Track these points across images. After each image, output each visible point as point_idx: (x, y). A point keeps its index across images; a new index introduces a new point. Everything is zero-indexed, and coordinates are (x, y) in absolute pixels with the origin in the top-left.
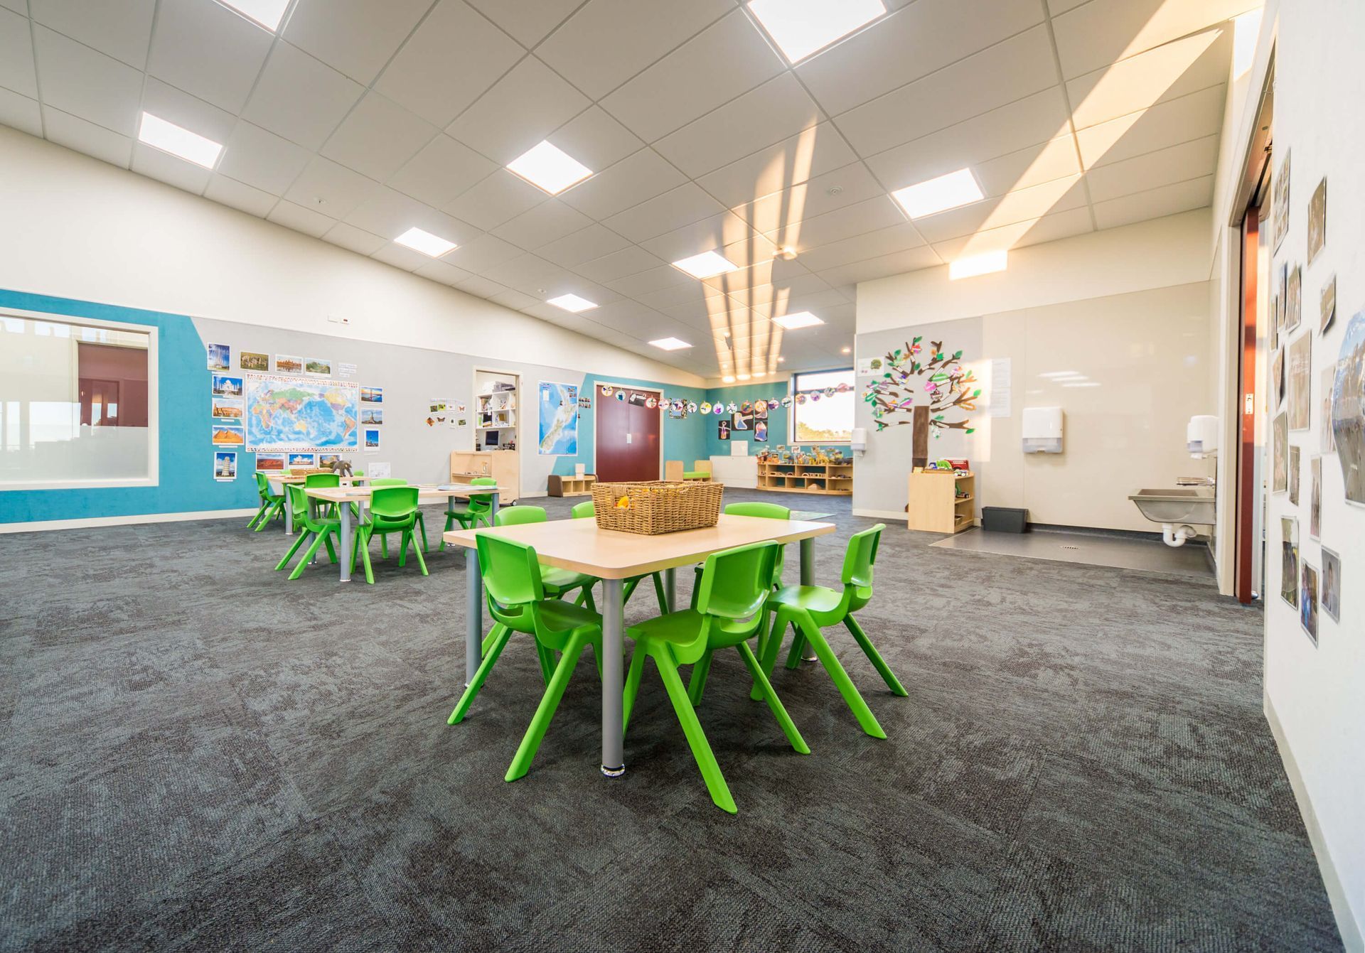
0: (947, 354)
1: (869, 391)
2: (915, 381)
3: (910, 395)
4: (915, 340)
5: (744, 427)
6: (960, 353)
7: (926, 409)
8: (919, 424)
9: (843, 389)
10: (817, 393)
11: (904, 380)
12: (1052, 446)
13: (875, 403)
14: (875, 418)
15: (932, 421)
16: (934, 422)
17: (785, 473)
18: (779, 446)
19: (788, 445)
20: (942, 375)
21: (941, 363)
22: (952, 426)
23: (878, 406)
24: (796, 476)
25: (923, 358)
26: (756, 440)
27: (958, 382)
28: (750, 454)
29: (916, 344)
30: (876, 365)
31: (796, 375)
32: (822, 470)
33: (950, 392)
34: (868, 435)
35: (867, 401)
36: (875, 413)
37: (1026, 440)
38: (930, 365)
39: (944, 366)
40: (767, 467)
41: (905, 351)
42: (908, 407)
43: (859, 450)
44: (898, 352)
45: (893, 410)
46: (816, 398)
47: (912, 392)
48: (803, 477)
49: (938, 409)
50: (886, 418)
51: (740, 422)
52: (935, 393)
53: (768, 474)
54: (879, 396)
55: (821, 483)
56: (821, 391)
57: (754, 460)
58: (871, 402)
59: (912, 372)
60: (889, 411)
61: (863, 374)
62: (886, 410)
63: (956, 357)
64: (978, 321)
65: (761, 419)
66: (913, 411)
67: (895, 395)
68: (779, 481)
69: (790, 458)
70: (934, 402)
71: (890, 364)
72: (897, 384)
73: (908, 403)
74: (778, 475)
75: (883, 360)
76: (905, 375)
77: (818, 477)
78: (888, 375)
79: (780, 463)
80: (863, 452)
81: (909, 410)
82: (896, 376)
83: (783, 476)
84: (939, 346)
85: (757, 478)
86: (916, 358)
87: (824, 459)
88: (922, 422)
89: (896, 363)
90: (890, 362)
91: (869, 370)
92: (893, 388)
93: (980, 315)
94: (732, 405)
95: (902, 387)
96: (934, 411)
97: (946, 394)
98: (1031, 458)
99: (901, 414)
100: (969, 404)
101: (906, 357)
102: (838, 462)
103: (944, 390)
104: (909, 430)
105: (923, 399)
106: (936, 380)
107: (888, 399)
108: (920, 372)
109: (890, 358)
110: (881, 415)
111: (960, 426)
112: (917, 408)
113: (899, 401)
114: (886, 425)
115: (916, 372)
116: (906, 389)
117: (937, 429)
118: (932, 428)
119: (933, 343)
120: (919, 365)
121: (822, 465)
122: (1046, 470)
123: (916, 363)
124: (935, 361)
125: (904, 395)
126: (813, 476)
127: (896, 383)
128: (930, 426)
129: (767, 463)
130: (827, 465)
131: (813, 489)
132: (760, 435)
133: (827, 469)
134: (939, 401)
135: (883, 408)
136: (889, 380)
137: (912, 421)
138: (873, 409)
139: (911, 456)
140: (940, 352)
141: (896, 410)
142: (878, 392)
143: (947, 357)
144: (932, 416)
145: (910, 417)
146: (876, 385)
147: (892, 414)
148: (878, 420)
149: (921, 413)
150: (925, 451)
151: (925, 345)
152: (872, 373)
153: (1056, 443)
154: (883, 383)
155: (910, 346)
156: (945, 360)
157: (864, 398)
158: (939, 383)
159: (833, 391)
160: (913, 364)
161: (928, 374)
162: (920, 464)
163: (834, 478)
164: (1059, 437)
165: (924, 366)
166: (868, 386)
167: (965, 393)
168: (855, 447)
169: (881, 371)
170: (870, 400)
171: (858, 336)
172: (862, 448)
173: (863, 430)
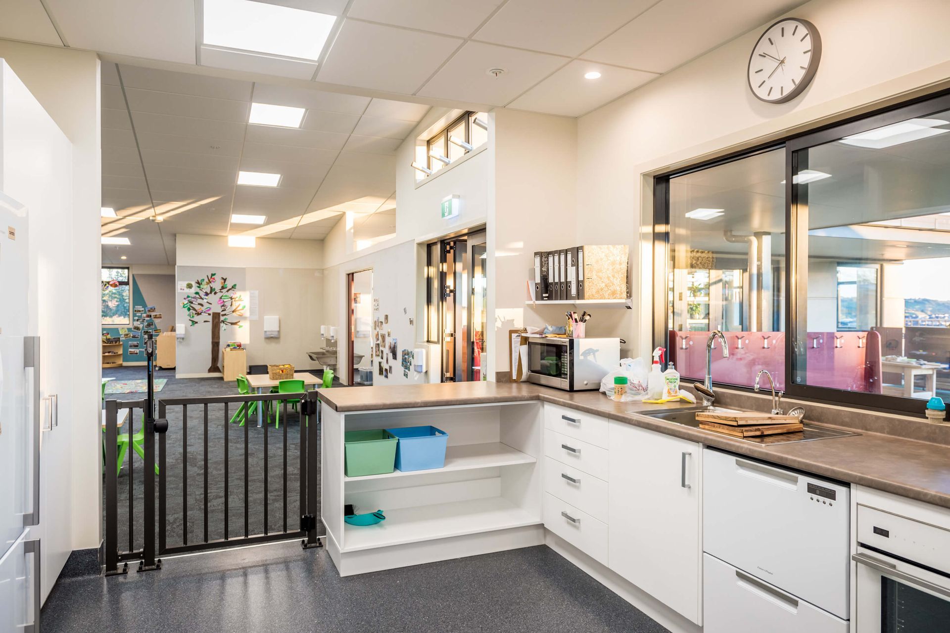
0: (229, 285)
1: (186, 302)
2: (212, 298)
3: (210, 306)
4: (213, 275)
6: (235, 285)
7: (219, 313)
8: (215, 322)
11: (206, 297)
12: (275, 334)
13: (189, 309)
14: (190, 318)
15: (222, 321)
16: (223, 322)
20: (226, 296)
21: (226, 290)
22: (231, 324)
23: (191, 311)
25: (217, 285)
27: (234, 301)
29: (213, 277)
30: (190, 286)
33: (231, 306)
34: (186, 328)
35: (184, 307)
36: (189, 315)
37: (266, 332)
38: (221, 290)
39: (228, 291)
41: (206, 280)
42: (209, 312)
43: (180, 338)
44: (203, 280)
45: (201, 314)
47: (211, 304)
49: (225, 315)
50: (196, 318)
52: (223, 306)
54: (192, 305)
58: (186, 309)
59: (211, 293)
60: (198, 314)
61: (182, 291)
62: (196, 314)
63: (233, 287)
64: (244, 269)
66: (212, 315)
67: (202, 305)
70: (223, 311)
71: (198, 287)
72: (203, 299)
73: (209, 310)
75: (193, 283)
76: (207, 294)
78: (197, 293)
80: (183, 339)
81: (209, 314)
82: (202, 294)
84: (225, 280)
86: (213, 285)
88: (217, 321)
89: (201, 286)
90: (198, 285)
91: (185, 289)
92: (200, 301)
93: (244, 267)
95: (205, 300)
96: (223, 315)
97: (229, 306)
98: (267, 340)
99: (205, 317)
100: (240, 313)
101: (208, 284)
103: (228, 304)
104: (209, 325)
105: (217, 309)
106: (223, 299)
107: (197, 307)
108: (215, 293)
109: (198, 283)
110: (193, 317)
111: (235, 324)
112: (214, 314)
113: (203, 309)
114: (197, 323)
115: (213, 293)
116: (207, 302)
117: (224, 325)
118: (222, 325)
119: (222, 278)
120: (215, 289)
122: (273, 346)
123: (213, 288)
124: (223, 288)
125: (206, 306)
127: (201, 298)
134: (225, 310)
135: (194, 312)
136: (197, 296)
137: (211, 320)
138: (188, 313)
139: (211, 340)
140: (226, 283)
141: (202, 314)
142: (192, 303)
143: (229, 287)
144: (222, 318)
145: (210, 318)
146: (190, 298)
147: (200, 316)
148: (192, 319)
149: (216, 316)
150: (219, 337)
151: (218, 278)
152: (187, 291)
153: (277, 333)
154: (194, 298)
155: (210, 278)
156: (228, 289)
157: (182, 305)
158: (225, 300)
159: (108, 285)
160: (211, 288)
161: (219, 295)
162: (216, 345)
163: (107, 354)
164: (278, 330)
165: (217, 290)
166: (185, 299)
167: (239, 306)
168: (178, 336)
169: (193, 291)
170: (186, 307)
171: (177, 266)
172: (183, 336)
173: (183, 325)
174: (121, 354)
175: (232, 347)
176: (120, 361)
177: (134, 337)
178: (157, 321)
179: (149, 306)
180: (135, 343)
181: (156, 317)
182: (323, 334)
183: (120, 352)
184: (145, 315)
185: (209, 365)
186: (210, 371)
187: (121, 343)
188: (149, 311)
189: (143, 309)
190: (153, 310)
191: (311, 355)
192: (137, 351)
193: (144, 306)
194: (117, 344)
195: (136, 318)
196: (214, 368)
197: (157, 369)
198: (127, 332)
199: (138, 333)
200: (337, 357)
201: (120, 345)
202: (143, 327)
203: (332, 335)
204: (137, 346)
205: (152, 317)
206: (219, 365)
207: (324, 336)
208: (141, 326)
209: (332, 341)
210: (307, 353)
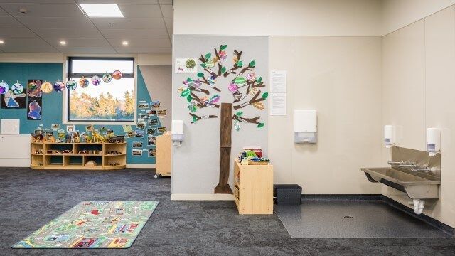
0: (245, 62)
1: (186, 88)
2: (221, 82)
3: (217, 93)
4: (222, 47)
5: (16, 105)
6: (253, 62)
7: (230, 105)
8: (225, 118)
9: (119, 76)
10: (97, 78)
11: (213, 81)
12: (310, 138)
13: (190, 99)
14: (190, 111)
15: (235, 116)
16: (236, 117)
17: (62, 151)
18: (54, 125)
19: (63, 124)
20: (241, 79)
21: (241, 69)
22: (249, 121)
23: (193, 101)
24: (74, 154)
25: (228, 63)
26: (29, 119)
27: (253, 86)
28: (22, 132)
29: (223, 51)
30: (191, 64)
31: (70, 59)
32: (99, 147)
33: (247, 93)
34: (185, 126)
35: (183, 95)
36: (190, 107)
37: (297, 133)
38: (233, 69)
39: (243, 72)
40: (44, 146)
41: (213, 56)
42: (217, 103)
43: (177, 141)
44: (209, 56)
45: (205, 105)
46: (96, 83)
47: (220, 91)
48: (80, 154)
49: (239, 107)
50: (199, 112)
51: (11, 99)
52: (236, 93)
53: (44, 152)
54: (193, 92)
55: (97, 160)
56: (100, 76)
57: (28, 138)
58: (186, 97)
59: (219, 74)
60: (202, 105)
61: (180, 72)
62: (199, 105)
63: (251, 65)
64: (265, 38)
65: (35, 98)
66: (220, 107)
67: (207, 92)
68: (53, 160)
69: (68, 137)
70: (236, 101)
71: (202, 65)
72: (208, 83)
73: (216, 100)
74: (55, 153)
75: (196, 60)
76: (214, 76)
77: (94, 154)
78: (201, 75)
79: (57, 142)
80: (181, 142)
81: (217, 106)
82: (207, 76)
83: (59, 154)
84: (239, 54)
85: (29, 156)
86: (224, 63)
87: (101, 138)
88: (227, 116)
89: (207, 65)
90: (202, 63)
91: (185, 68)
92: (204, 86)
93: (265, 35)
94: (17, 85)
95: (212, 85)
96: (236, 108)
97: (244, 95)
98: (299, 147)
99: (210, 110)
100: (260, 104)
101: (215, 61)
102: (112, 140)
103: (243, 90)
104: (218, 122)
105: (227, 97)
106: (237, 83)
107: (201, 95)
108: (226, 75)
109: (202, 59)
110: (195, 109)
111: (254, 121)
112: (224, 105)
113: (209, 98)
114: (200, 118)
115: (223, 74)
116: (214, 88)
117: (238, 123)
118: (234, 122)
119: (235, 51)
120: (225, 69)
121: (98, 143)
122: (306, 155)
123: (223, 67)
124: (236, 67)
125: (213, 93)
126: (89, 153)
127: (207, 82)
128: (233, 121)
129: (44, 142)
130: (104, 143)
131: (91, 166)
132: (34, 114)
133: (103, 147)
134: (239, 100)
135: (197, 102)
136: (201, 79)
137: (219, 115)
138: (189, 103)
139: (219, 146)
140: (240, 60)
141: (208, 105)
142: (193, 88)
143: (245, 65)
144: (235, 112)
145: (218, 112)
146: (191, 83)
147: (204, 108)
148: (193, 113)
149: (226, 108)
150: (229, 141)
151: (229, 52)
152: (187, 71)
153: (313, 136)
154: (196, 81)
155: (218, 52)
156: (244, 67)
157: (180, 93)
158: (239, 85)
159: (110, 76)
160: (220, 66)
161: (231, 77)
162: (225, 151)
163: (109, 155)
164: (315, 130)
165: (228, 69)
166: (184, 83)
167: (258, 94)
168: (175, 138)
169: (195, 70)
170: (185, 95)
171: (175, 35)
172: (180, 138)
173: (181, 122)
174: (124, 155)
175: (250, 158)
176: (123, 163)
177: (137, 136)
178: (161, 118)
179: (154, 101)
180: (139, 142)
181: (160, 113)
182: (388, 140)
183: (124, 152)
184: (149, 111)
185: (216, 182)
186: (217, 190)
187: (125, 142)
188: (154, 106)
189: (147, 104)
190: (157, 105)
191: (369, 172)
192: (141, 151)
193: (149, 100)
194: (121, 143)
195: (140, 114)
196: (223, 187)
197: (156, 176)
198: (131, 130)
199: (142, 132)
200: (439, 186)
201: (123, 145)
202: (147, 124)
203: (431, 142)
204: (141, 146)
205: (157, 113)
206: (231, 182)
207: (391, 142)
208: (145, 124)
209: (431, 155)
210: (362, 169)
